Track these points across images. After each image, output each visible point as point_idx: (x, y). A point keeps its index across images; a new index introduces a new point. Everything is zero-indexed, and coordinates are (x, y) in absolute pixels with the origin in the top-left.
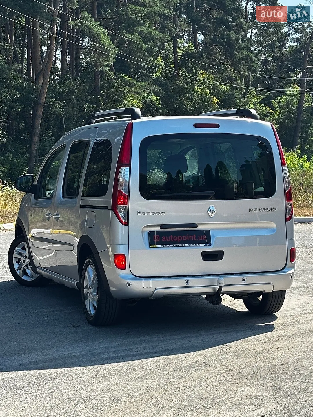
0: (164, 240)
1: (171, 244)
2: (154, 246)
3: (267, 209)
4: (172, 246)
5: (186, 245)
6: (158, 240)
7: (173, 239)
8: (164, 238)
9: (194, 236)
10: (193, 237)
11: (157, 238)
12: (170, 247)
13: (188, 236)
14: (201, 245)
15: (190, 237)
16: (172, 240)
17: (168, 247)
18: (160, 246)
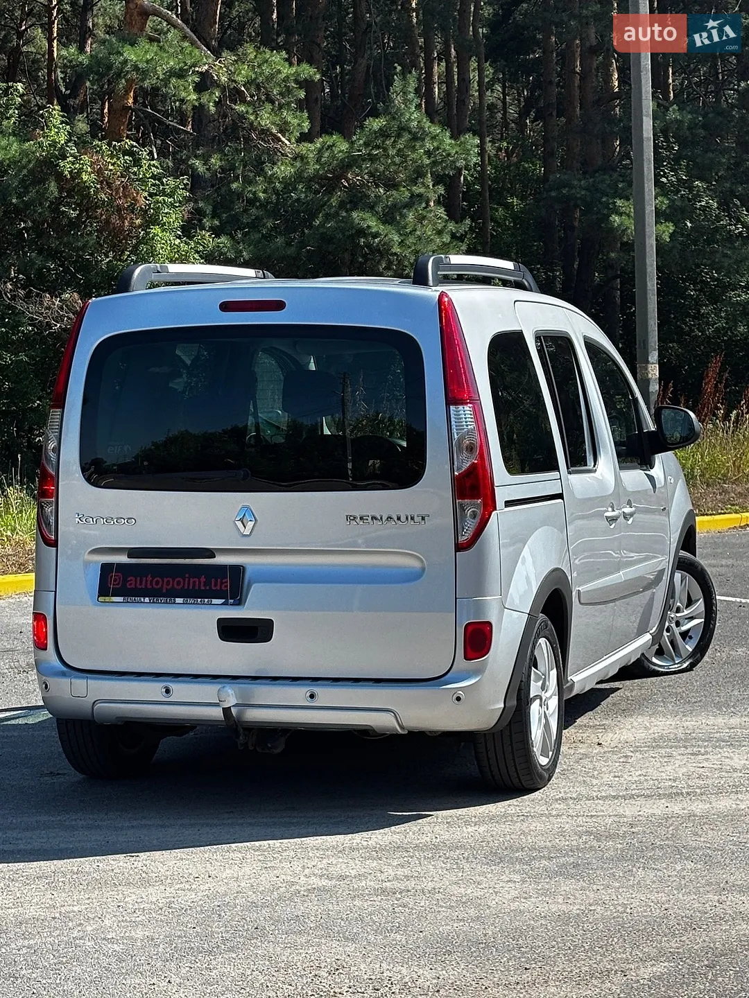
0: (131, 584)
1: (144, 597)
2: (107, 599)
3: (399, 519)
4: (147, 600)
5: (179, 600)
6: (118, 584)
7: (151, 584)
8: (131, 580)
9: (203, 579)
10: (200, 582)
11: (115, 580)
12: (142, 602)
13: (187, 579)
14: (215, 601)
15: (192, 580)
16: (149, 587)
17: (138, 602)
18: (120, 599)
